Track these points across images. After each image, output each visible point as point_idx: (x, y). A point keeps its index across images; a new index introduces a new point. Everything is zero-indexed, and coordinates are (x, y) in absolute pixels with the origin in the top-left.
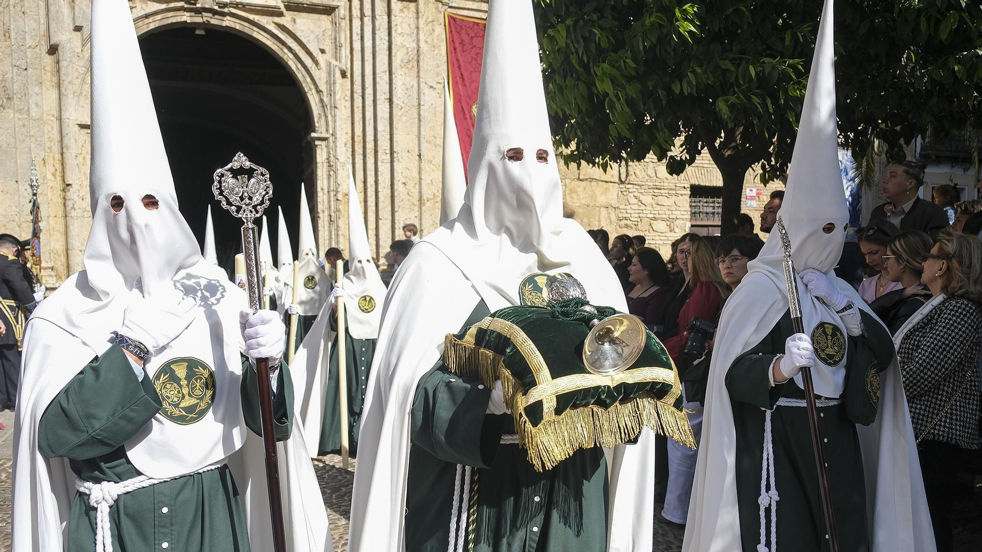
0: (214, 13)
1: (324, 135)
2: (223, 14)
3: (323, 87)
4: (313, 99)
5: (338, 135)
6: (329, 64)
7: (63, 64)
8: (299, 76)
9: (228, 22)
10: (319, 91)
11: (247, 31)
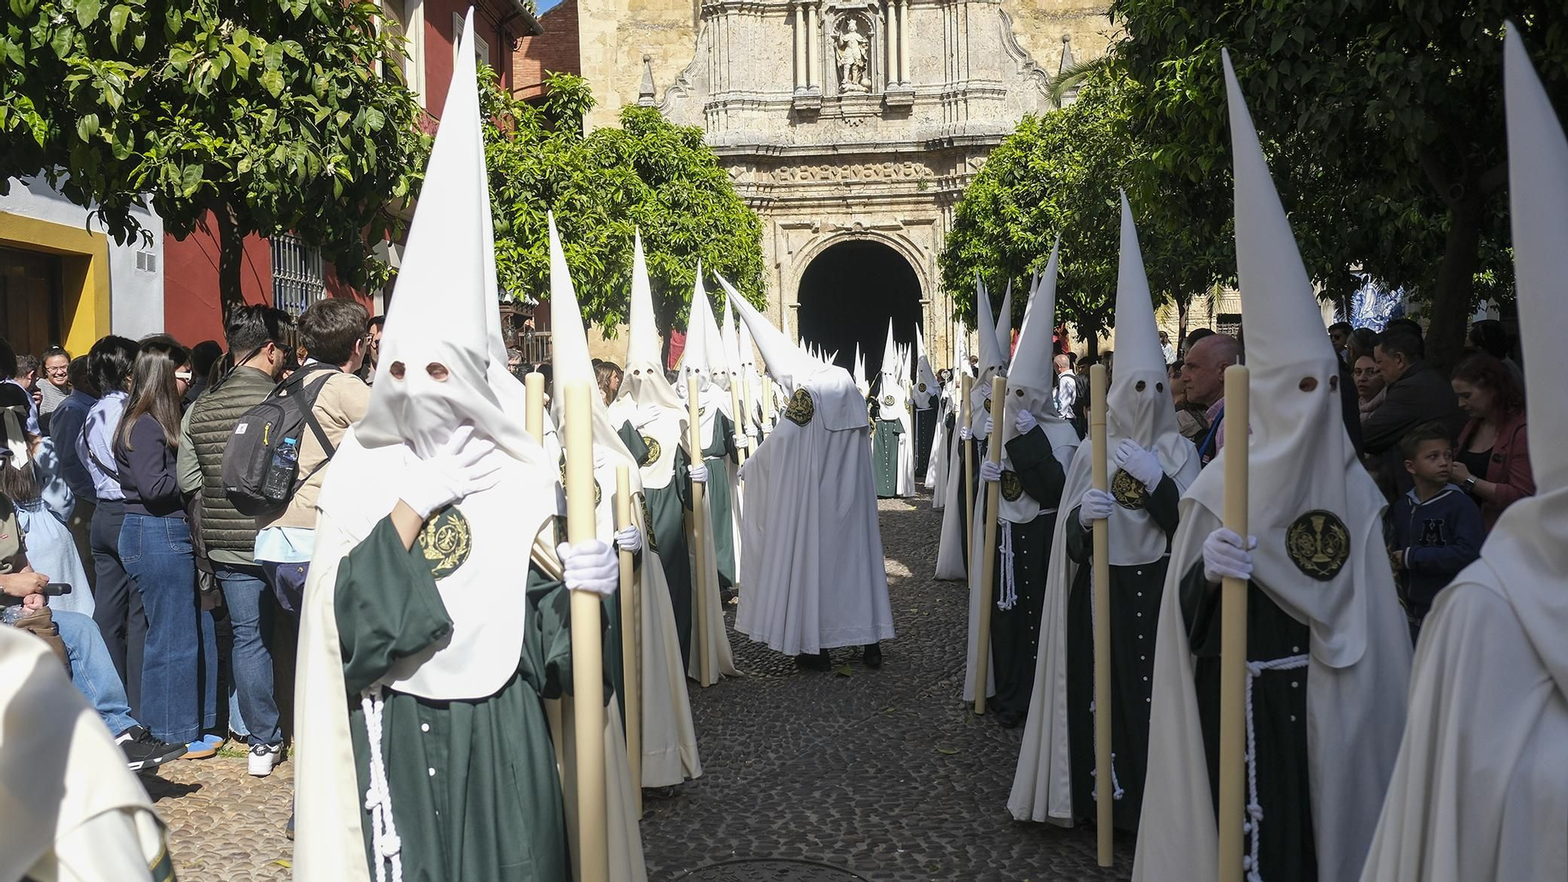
0: (862, 233)
1: (928, 300)
2: (868, 234)
3: (927, 271)
4: (921, 278)
5: (936, 300)
6: (930, 256)
7: (782, 274)
8: (912, 265)
9: (870, 238)
10: (924, 273)
11: (881, 241)
